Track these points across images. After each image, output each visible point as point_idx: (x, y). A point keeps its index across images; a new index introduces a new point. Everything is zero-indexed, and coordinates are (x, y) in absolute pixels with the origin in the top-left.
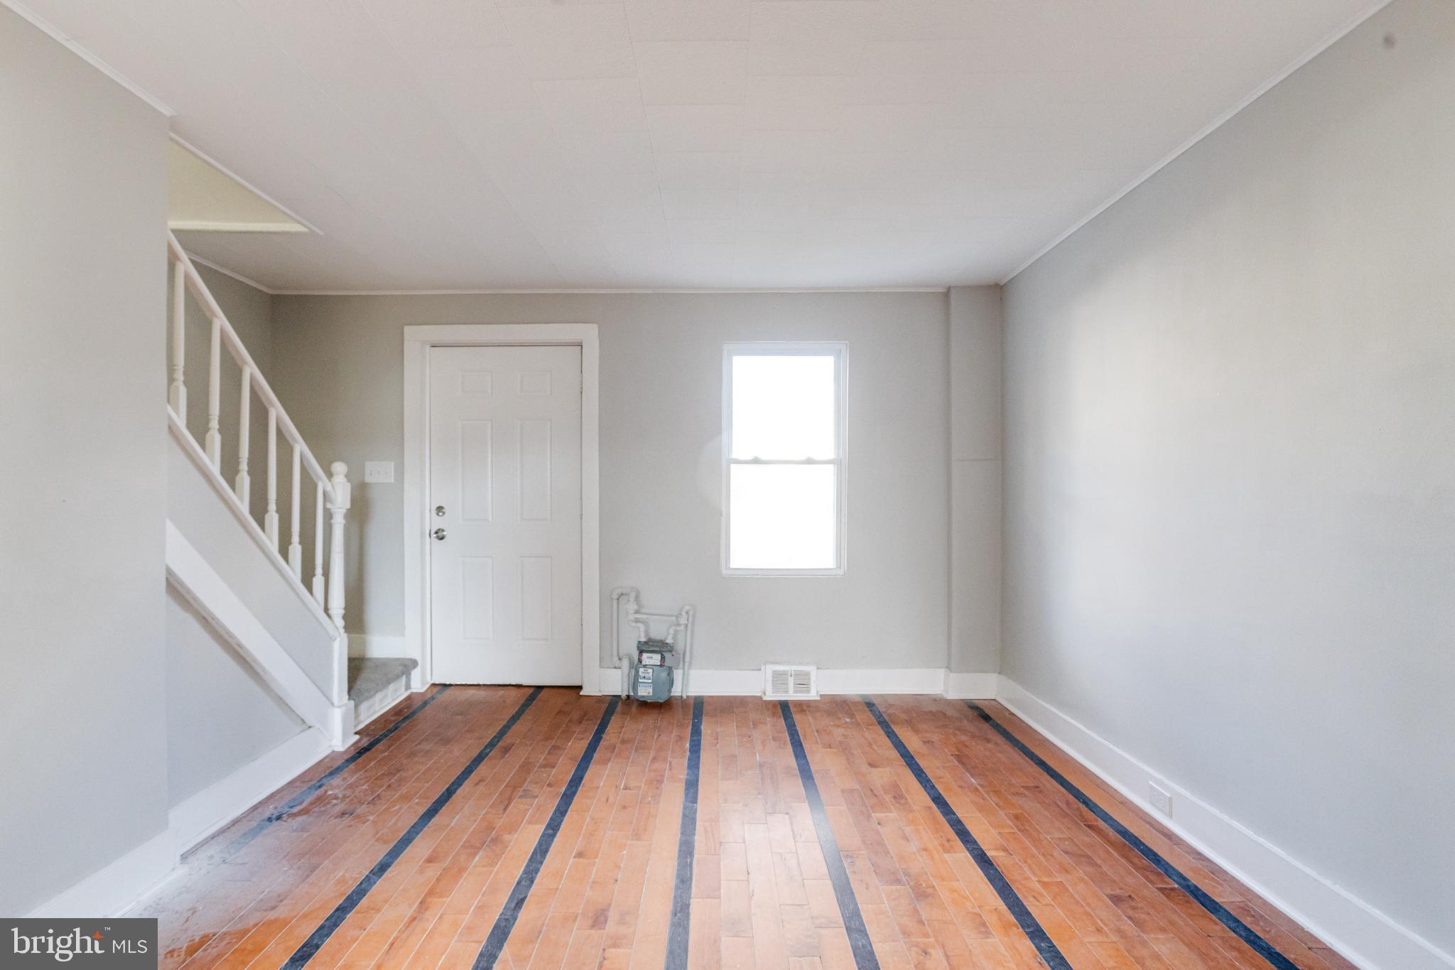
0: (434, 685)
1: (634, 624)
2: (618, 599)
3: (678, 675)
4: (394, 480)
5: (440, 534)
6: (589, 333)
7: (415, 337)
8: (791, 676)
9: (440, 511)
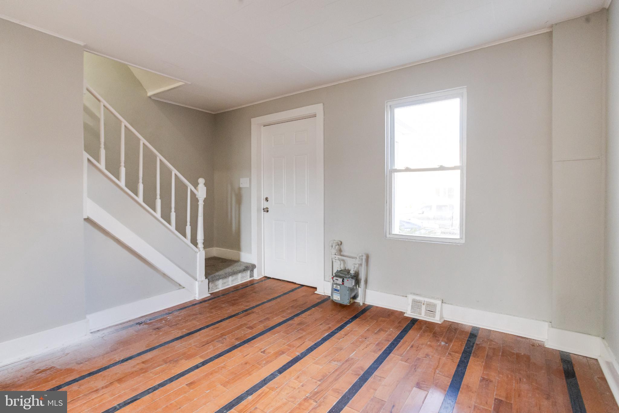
0: (264, 277)
4: (249, 185)
5: (267, 210)
7: (255, 122)
8: (424, 304)
9: (267, 199)
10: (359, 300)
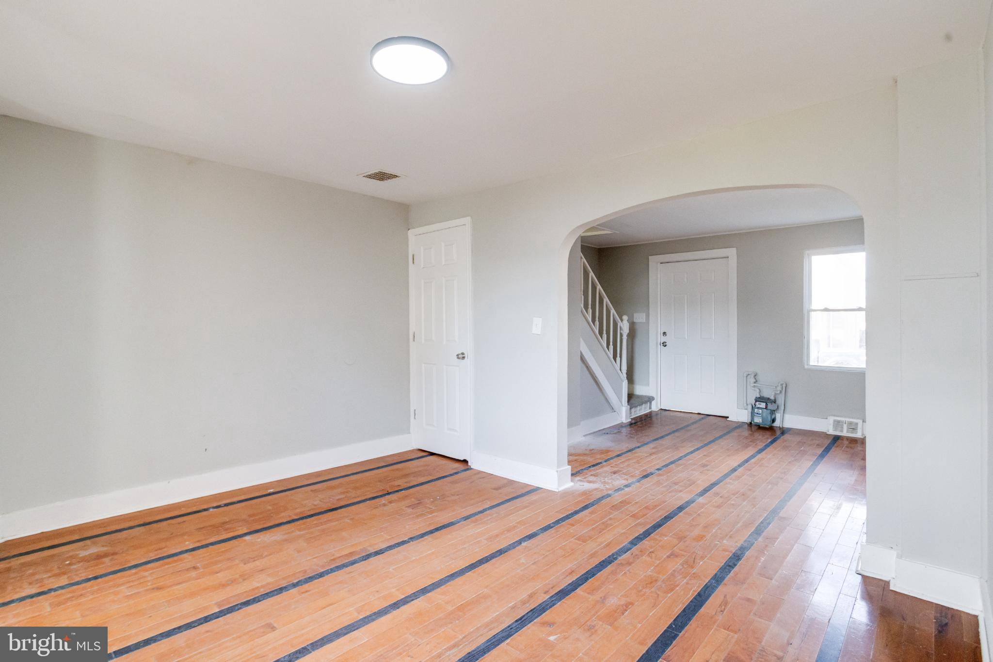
0: (661, 409)
1: (753, 389)
2: (747, 377)
3: (778, 416)
4: (646, 320)
5: (664, 344)
6: (732, 252)
7: (654, 260)
8: (845, 423)
9: (664, 333)
10: (777, 424)
